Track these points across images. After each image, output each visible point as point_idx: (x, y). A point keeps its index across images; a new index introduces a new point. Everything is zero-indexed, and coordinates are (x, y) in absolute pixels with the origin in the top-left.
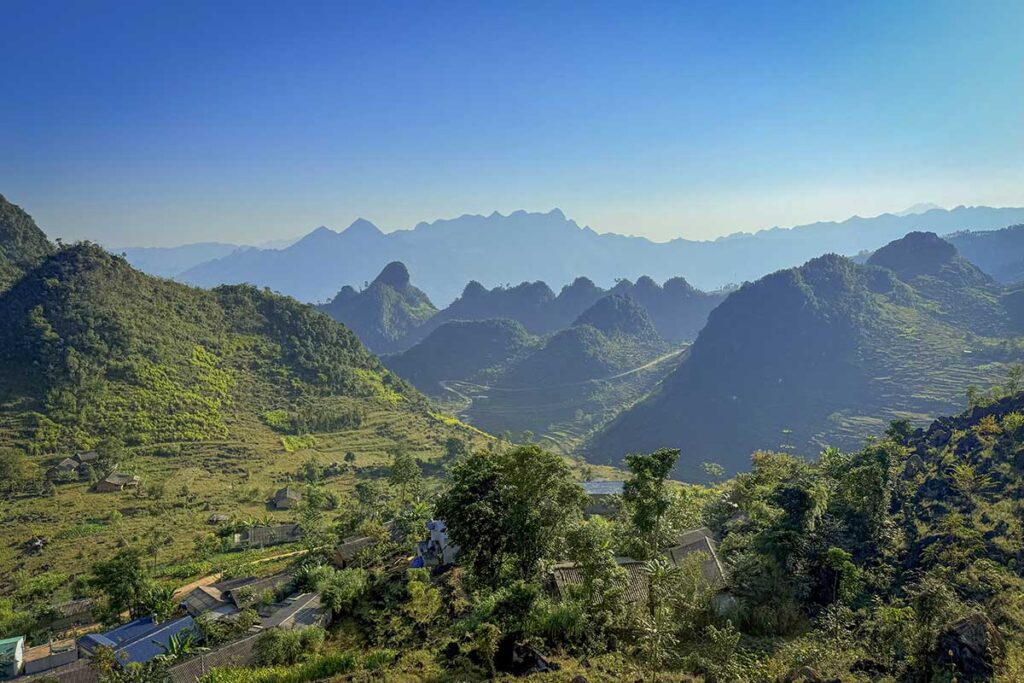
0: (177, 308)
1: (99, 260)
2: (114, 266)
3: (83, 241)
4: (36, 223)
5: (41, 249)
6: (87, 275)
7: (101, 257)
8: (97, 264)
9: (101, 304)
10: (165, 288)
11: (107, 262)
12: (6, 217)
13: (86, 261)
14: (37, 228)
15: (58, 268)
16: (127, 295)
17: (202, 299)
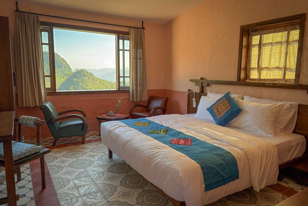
0: (106, 87)
1: (87, 74)
2: (90, 76)
3: (83, 69)
4: (67, 63)
5: (69, 70)
6: (84, 78)
7: (87, 73)
8: (86, 75)
9: (87, 86)
10: (103, 82)
11: (89, 74)
12: (60, 61)
13: (84, 74)
14: (68, 64)
15: (77, 76)
16: (94, 84)
17: (112, 85)
